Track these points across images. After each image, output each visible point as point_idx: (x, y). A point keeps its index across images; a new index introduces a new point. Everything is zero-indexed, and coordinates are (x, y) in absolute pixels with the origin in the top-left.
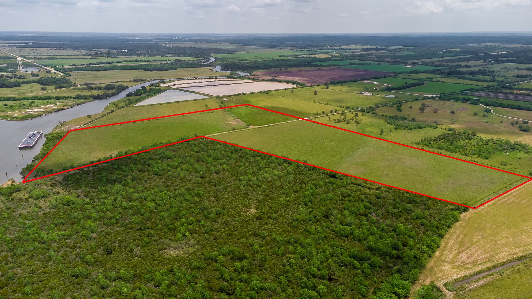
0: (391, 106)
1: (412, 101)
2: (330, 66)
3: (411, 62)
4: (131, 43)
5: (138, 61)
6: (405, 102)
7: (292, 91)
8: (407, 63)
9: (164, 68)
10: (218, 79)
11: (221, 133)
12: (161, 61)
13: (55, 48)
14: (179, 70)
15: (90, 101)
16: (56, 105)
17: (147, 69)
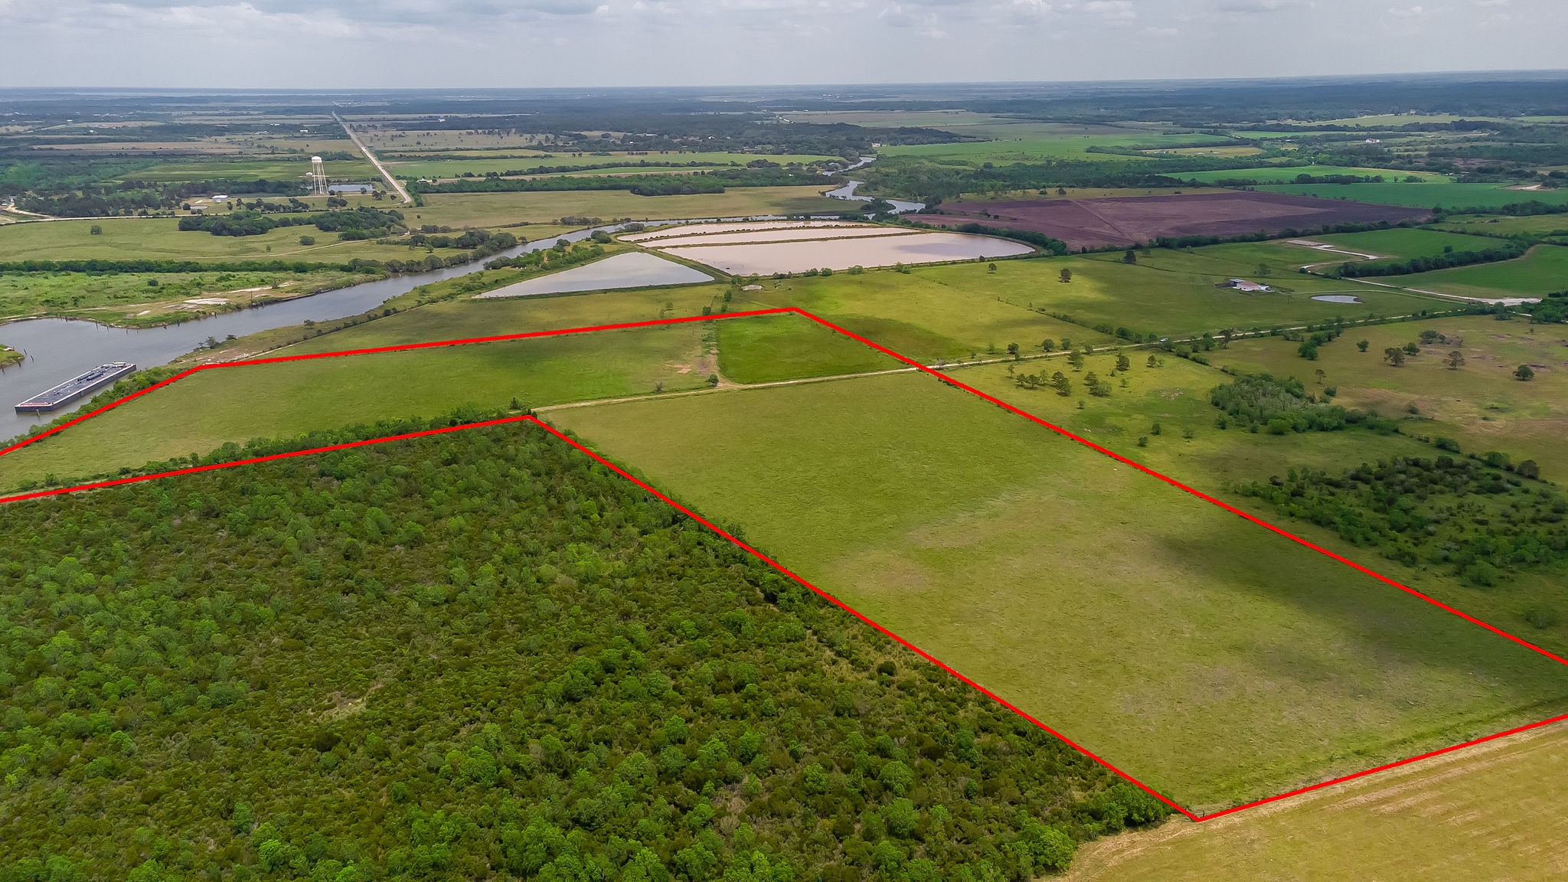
0: (1290, 336)
1: (1403, 320)
2: (1222, 184)
3: (1547, 173)
4: (693, 114)
5: (648, 165)
6: (1365, 324)
7: (993, 267)
8: (1530, 177)
9: (685, 188)
10: (812, 224)
11: (606, 401)
12: (711, 164)
13: (480, 131)
14: (729, 192)
15: (374, 280)
16: (275, 287)
17: (636, 190)
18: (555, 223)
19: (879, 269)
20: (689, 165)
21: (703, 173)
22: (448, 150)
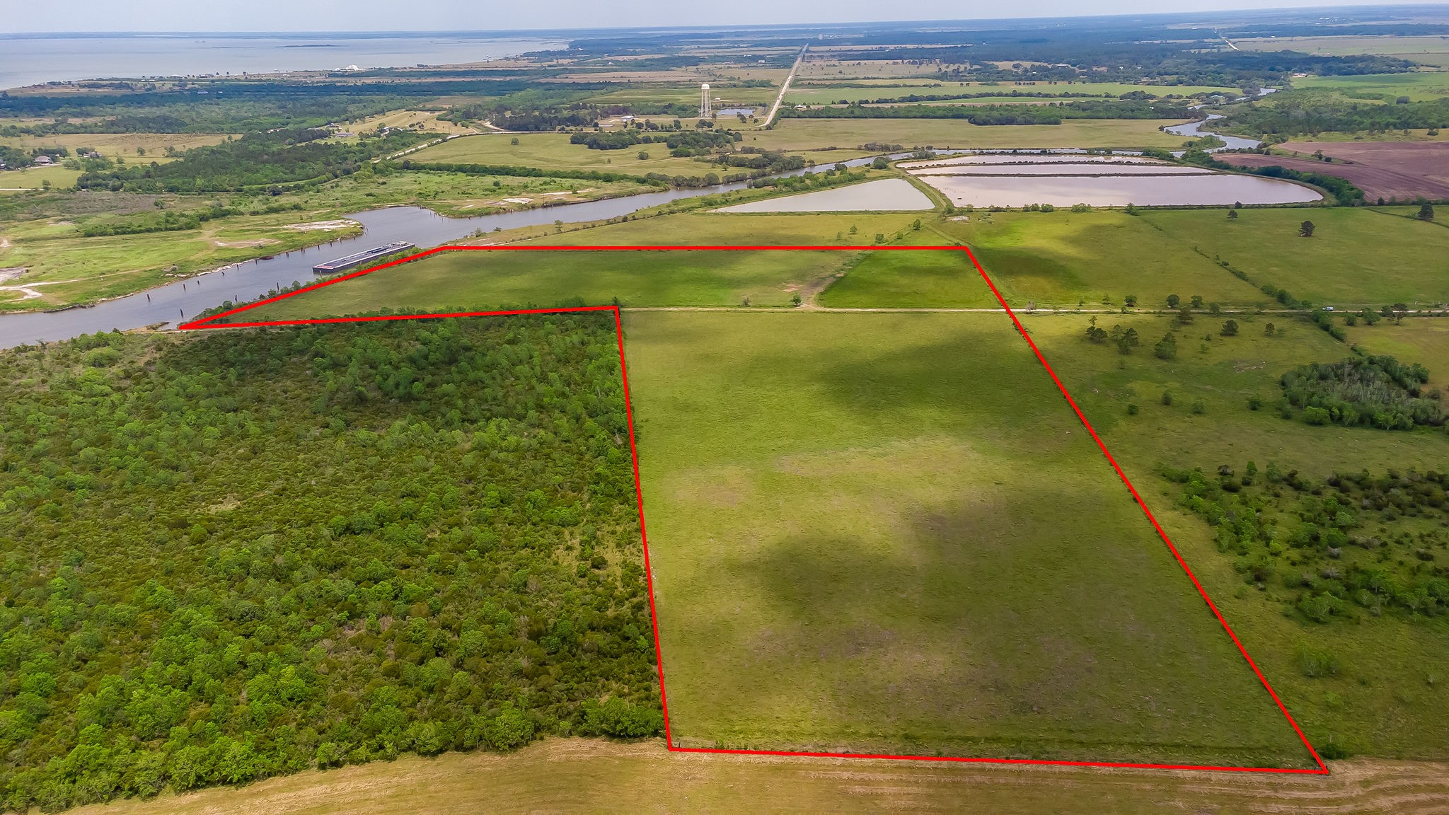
5: (1020, 95)
7: (1233, 215)
9: (1020, 118)
12: (1083, 95)
13: (907, 61)
14: (1064, 124)
15: (653, 192)
16: (575, 192)
17: (974, 120)
18: (860, 149)
19: (1110, 208)
20: (1061, 96)
21: (1061, 104)
22: (857, 79)
